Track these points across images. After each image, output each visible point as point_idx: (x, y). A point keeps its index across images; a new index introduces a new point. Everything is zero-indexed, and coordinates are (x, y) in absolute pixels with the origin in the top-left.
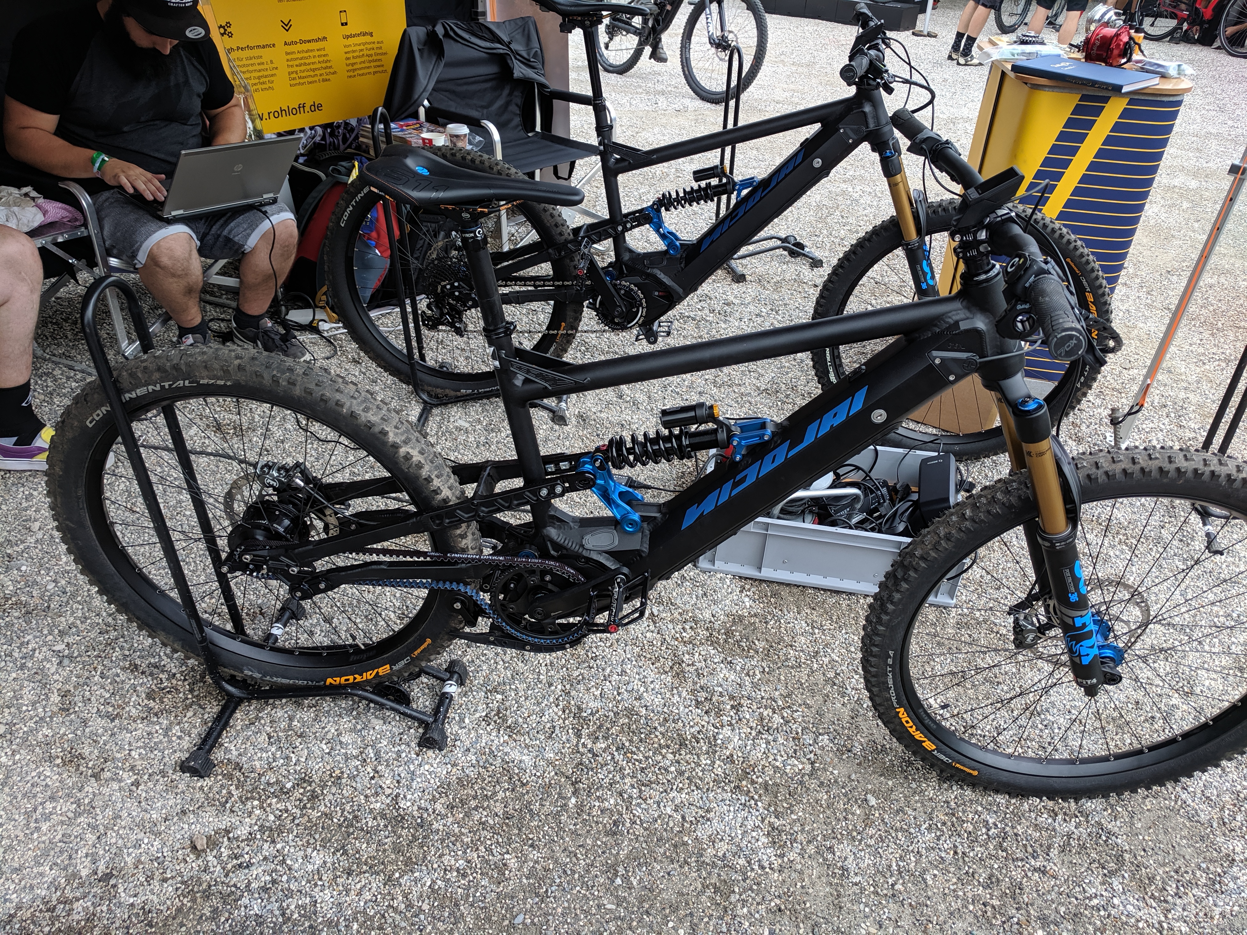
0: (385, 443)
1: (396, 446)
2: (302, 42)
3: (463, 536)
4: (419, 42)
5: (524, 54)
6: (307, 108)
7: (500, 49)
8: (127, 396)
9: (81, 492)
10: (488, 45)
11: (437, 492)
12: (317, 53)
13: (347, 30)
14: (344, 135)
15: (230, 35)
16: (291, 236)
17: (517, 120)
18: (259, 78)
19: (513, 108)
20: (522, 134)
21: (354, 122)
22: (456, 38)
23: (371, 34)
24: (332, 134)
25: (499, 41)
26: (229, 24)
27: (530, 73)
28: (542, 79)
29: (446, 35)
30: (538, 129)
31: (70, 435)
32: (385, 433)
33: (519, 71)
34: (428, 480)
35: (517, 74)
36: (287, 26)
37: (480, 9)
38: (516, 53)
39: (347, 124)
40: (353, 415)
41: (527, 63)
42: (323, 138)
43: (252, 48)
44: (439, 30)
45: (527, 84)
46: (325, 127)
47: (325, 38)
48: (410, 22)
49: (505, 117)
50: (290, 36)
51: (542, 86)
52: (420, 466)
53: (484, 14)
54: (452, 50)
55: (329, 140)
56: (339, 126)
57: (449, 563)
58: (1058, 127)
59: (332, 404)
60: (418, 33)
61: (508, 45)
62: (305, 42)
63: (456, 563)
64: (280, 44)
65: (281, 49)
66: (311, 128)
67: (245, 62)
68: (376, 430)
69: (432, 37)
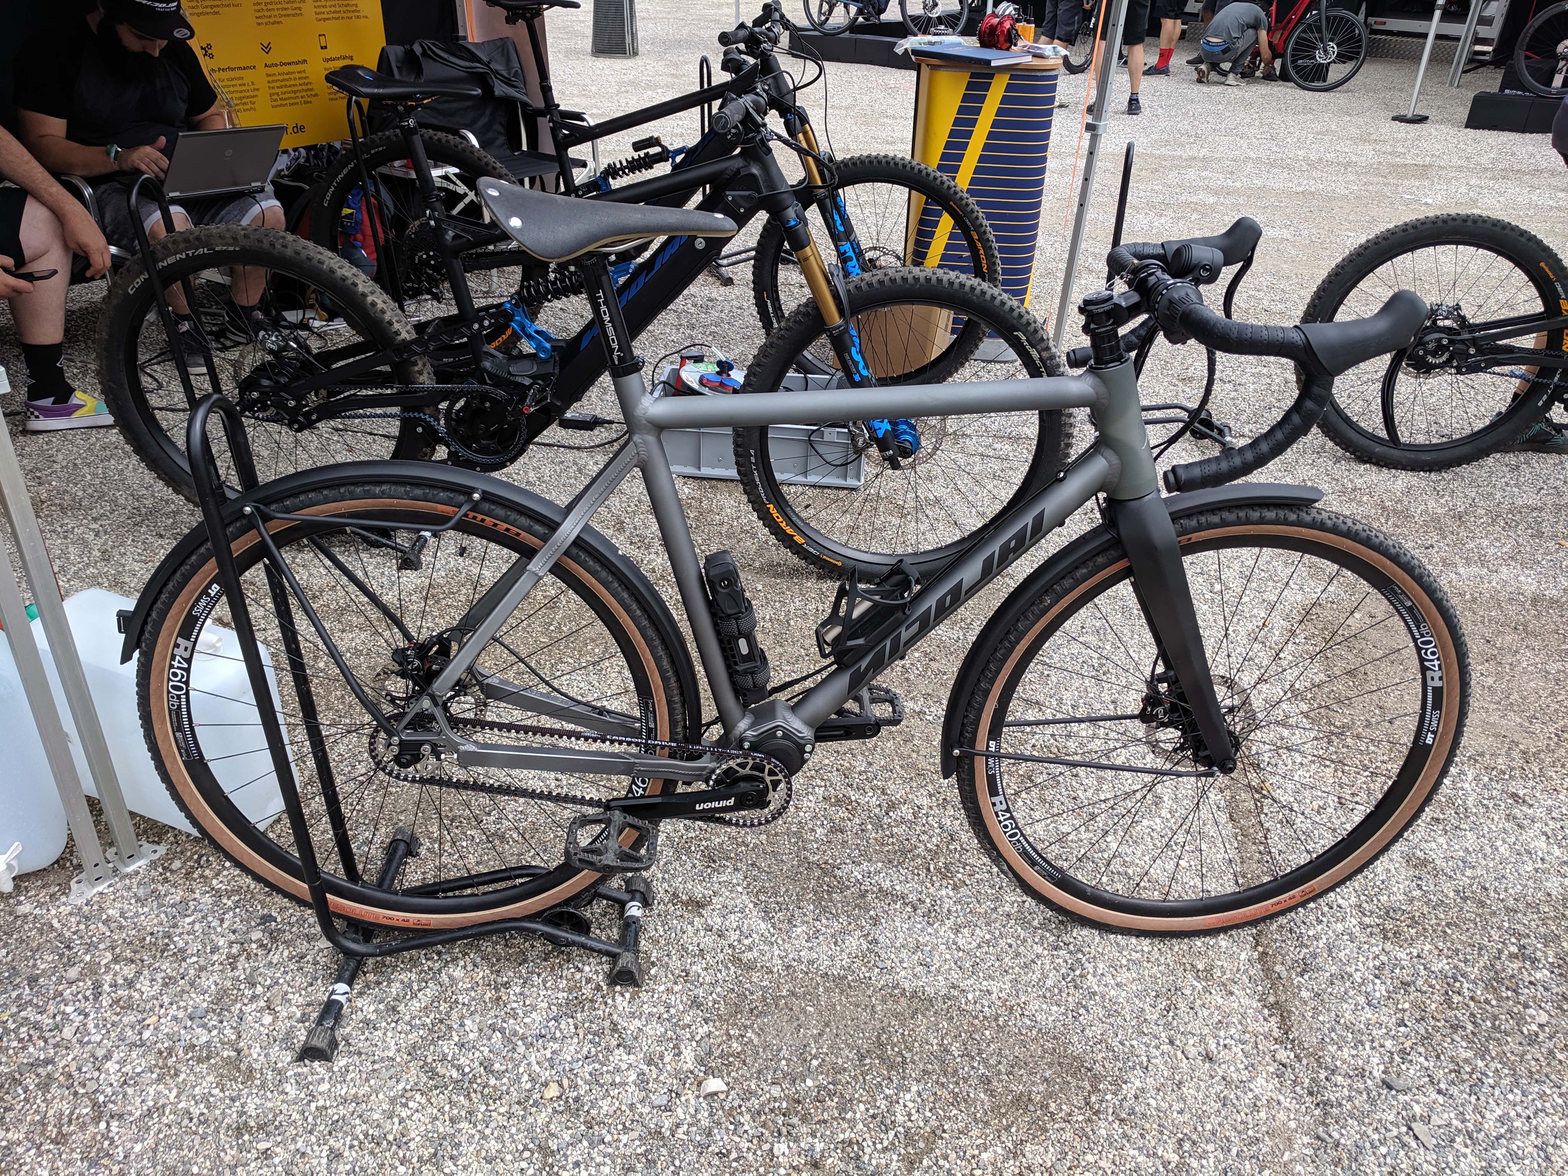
0: (355, 293)
1: (364, 295)
2: (282, 64)
3: (420, 373)
4: (397, 61)
5: (505, 74)
6: (290, 130)
7: (480, 68)
8: (161, 264)
9: (121, 357)
10: (468, 64)
11: (397, 333)
12: (297, 76)
13: (327, 54)
14: (328, 157)
15: (211, 56)
16: (279, 221)
17: (502, 139)
18: (241, 98)
19: (497, 127)
20: (508, 152)
21: (337, 145)
22: (436, 58)
23: (351, 58)
24: (316, 157)
25: (479, 60)
26: (209, 46)
27: (512, 92)
28: (524, 98)
29: (424, 54)
30: (525, 147)
31: (115, 302)
32: (355, 285)
33: (500, 89)
34: (390, 323)
35: (498, 92)
36: (267, 49)
37: (461, 34)
38: (496, 73)
39: (331, 147)
40: (332, 271)
41: (508, 82)
42: (307, 160)
43: (233, 69)
44: (417, 49)
45: (509, 103)
46: (308, 148)
47: (305, 61)
48: (390, 40)
49: (490, 135)
50: (270, 59)
51: (524, 104)
52: (383, 312)
53: (465, 38)
54: (431, 69)
55: (313, 162)
56: (322, 148)
57: (410, 392)
58: (957, 103)
59: (315, 262)
60: (396, 52)
61: (487, 65)
62: (286, 64)
63: (416, 392)
64: (260, 66)
65: (261, 71)
66: (295, 150)
67: (226, 83)
68: (349, 282)
69: (410, 55)
